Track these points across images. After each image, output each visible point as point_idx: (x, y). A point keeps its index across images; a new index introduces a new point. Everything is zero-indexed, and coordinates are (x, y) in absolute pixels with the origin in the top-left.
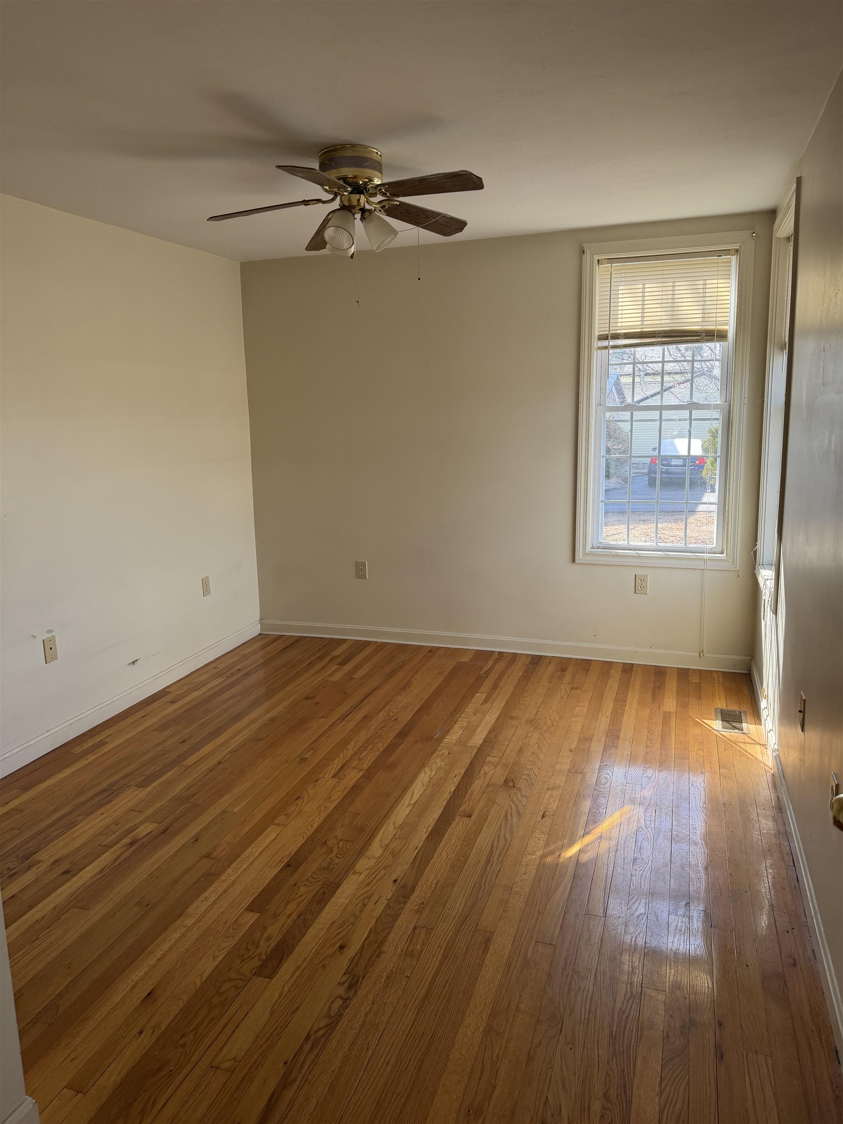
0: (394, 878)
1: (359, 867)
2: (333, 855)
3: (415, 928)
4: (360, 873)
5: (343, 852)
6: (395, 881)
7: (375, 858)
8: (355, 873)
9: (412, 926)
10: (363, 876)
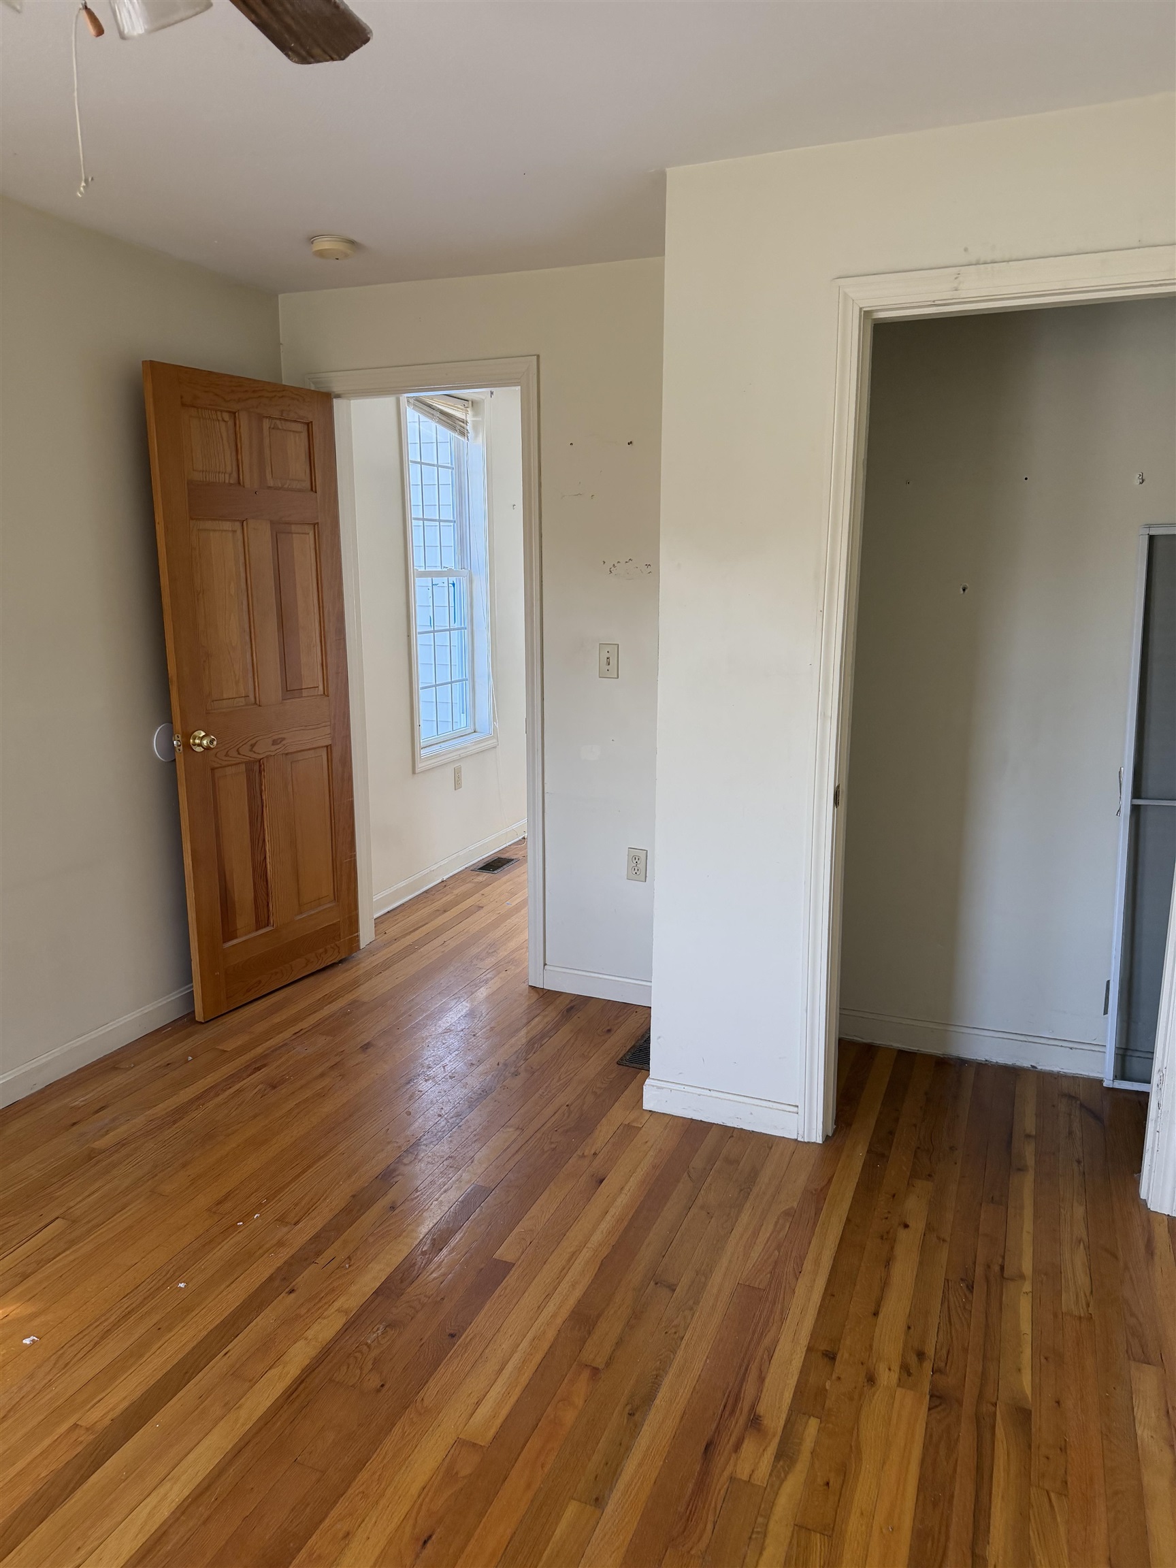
0: (293, 1295)
1: (339, 1322)
2: (374, 1354)
3: (296, 1224)
4: (338, 1310)
5: (356, 1358)
6: (292, 1291)
7: (306, 1339)
8: (346, 1312)
9: (299, 1226)
10: (337, 1305)
